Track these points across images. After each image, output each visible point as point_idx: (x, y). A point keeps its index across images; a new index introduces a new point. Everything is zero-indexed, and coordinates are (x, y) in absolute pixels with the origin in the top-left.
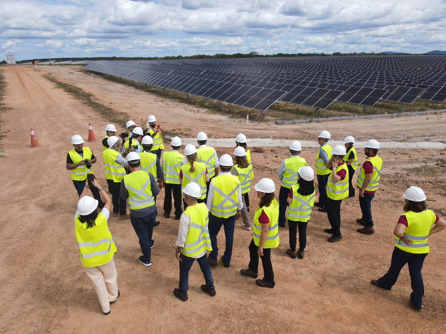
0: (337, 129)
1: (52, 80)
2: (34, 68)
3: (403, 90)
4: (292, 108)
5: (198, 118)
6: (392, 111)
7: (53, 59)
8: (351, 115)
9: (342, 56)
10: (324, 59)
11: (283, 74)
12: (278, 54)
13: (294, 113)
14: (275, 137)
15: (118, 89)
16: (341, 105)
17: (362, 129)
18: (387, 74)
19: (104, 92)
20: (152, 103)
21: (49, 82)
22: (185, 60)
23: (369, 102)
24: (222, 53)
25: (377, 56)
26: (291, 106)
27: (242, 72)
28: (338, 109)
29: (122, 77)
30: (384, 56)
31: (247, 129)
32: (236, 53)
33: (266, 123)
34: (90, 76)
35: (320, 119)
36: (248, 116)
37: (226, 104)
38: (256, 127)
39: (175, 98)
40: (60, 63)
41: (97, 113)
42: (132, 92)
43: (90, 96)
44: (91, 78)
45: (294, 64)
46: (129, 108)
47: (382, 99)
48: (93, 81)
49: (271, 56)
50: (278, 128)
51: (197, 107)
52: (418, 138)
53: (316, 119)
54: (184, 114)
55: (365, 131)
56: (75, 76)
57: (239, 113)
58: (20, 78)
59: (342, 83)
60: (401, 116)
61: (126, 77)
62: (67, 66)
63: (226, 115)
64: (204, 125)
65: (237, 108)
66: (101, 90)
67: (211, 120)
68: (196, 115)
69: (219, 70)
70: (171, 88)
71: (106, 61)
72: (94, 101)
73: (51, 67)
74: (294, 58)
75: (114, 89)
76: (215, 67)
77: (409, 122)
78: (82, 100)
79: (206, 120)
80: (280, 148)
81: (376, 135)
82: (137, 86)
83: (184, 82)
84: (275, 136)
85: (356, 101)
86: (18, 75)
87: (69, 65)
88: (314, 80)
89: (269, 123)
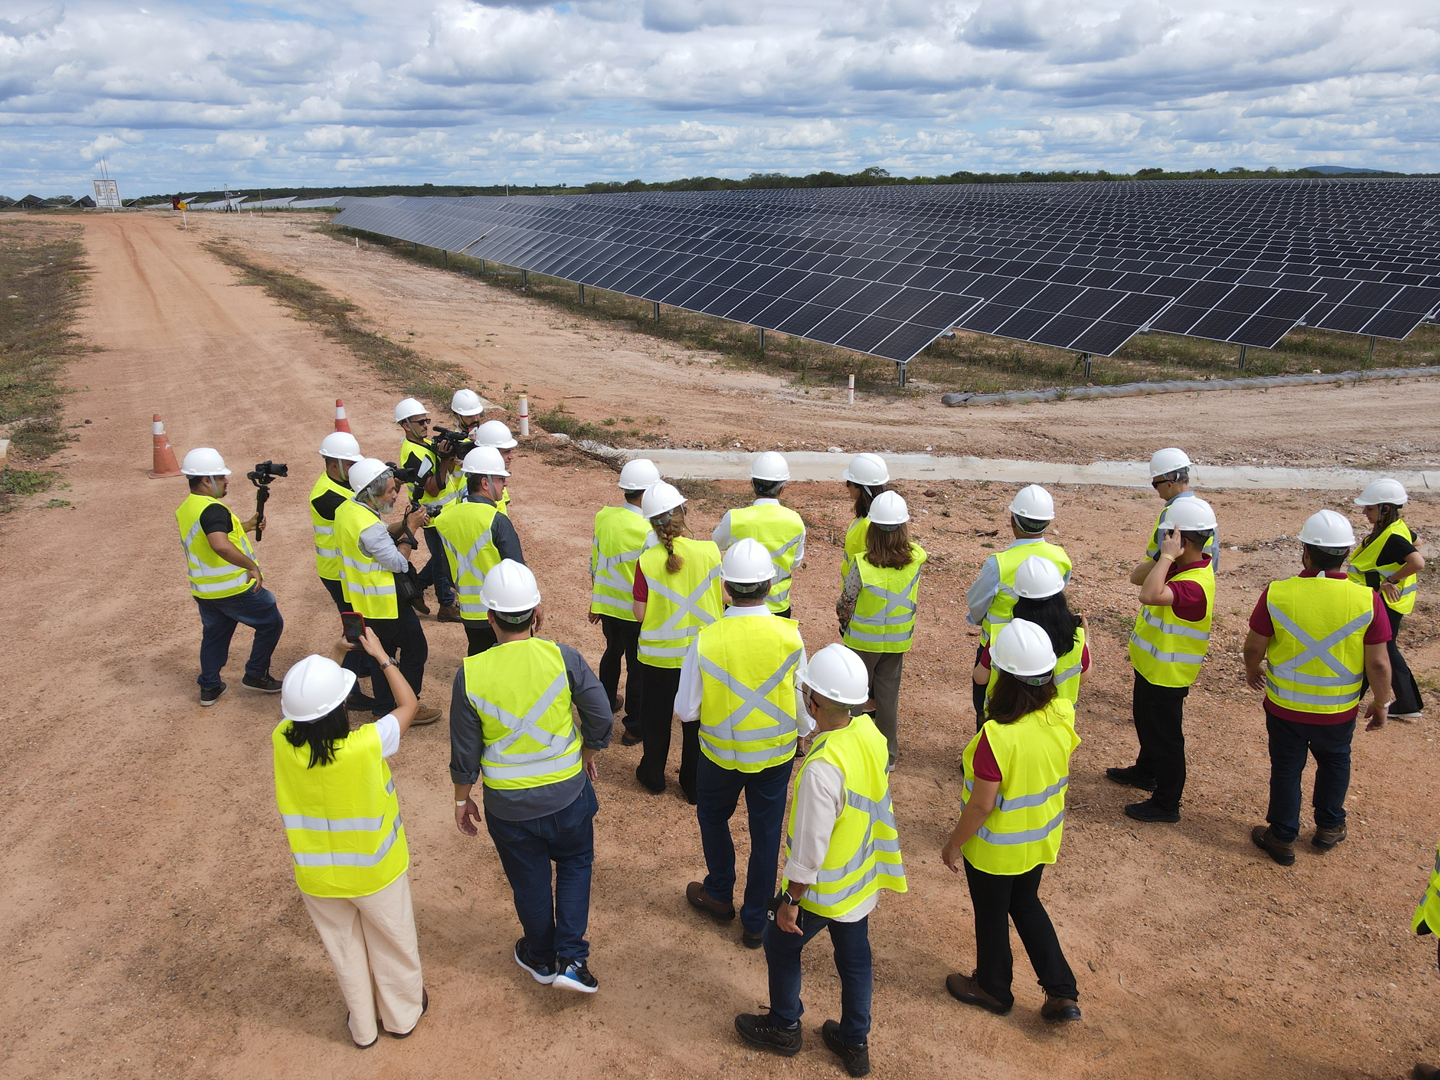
0: (1151, 424)
1: (232, 259)
2: (177, 221)
3: (1373, 295)
4: (1000, 352)
5: (691, 382)
6: (1336, 364)
7: (235, 194)
8: (1197, 377)
9: (1169, 182)
10: (1107, 192)
11: (971, 239)
12: (956, 176)
13: (1004, 369)
14: (943, 449)
15: (436, 289)
16: (1164, 343)
17: (1234, 423)
18: (1322, 241)
19: (390, 298)
20: (543, 335)
21: (221, 265)
22: (652, 193)
23: (1261, 333)
24: (772, 171)
25: (1287, 181)
26: (996, 344)
27: (835, 234)
28: (1154, 356)
29: (450, 251)
30: (1311, 181)
31: (849, 419)
32: (818, 173)
33: (911, 402)
34: (349, 246)
35: (1094, 390)
36: (852, 378)
37: (783, 337)
38: (879, 415)
39: (615, 317)
40: (258, 204)
41: (366, 367)
42: (478, 298)
43: (348, 310)
44: (352, 252)
45: (1007, 206)
46: (467, 348)
47: (1304, 324)
48: (358, 263)
49: (930, 181)
50: (951, 420)
51: (688, 348)
52: (1428, 456)
53: (1079, 391)
54: (645, 371)
55: (1244, 431)
56: (303, 245)
57: (822, 368)
58: (134, 251)
59: (1169, 269)
60: (1367, 381)
61: (460, 250)
62: (279, 214)
63: (780, 374)
64: (707, 408)
65: (818, 350)
66: (382, 292)
67: (733, 389)
68: (682, 374)
69: (762, 228)
70: (604, 284)
71: (402, 200)
72: (357, 325)
73: (230, 216)
74: (1008, 188)
75: (422, 288)
76: (747, 218)
77: (1397, 402)
78: (322, 323)
79: (716, 391)
80: (957, 486)
81: (1283, 445)
82: (497, 280)
83: (648, 266)
84: (943, 445)
85: (1216, 329)
86: (128, 244)
87: (287, 210)
88: (1073, 261)
89: (921, 402)
